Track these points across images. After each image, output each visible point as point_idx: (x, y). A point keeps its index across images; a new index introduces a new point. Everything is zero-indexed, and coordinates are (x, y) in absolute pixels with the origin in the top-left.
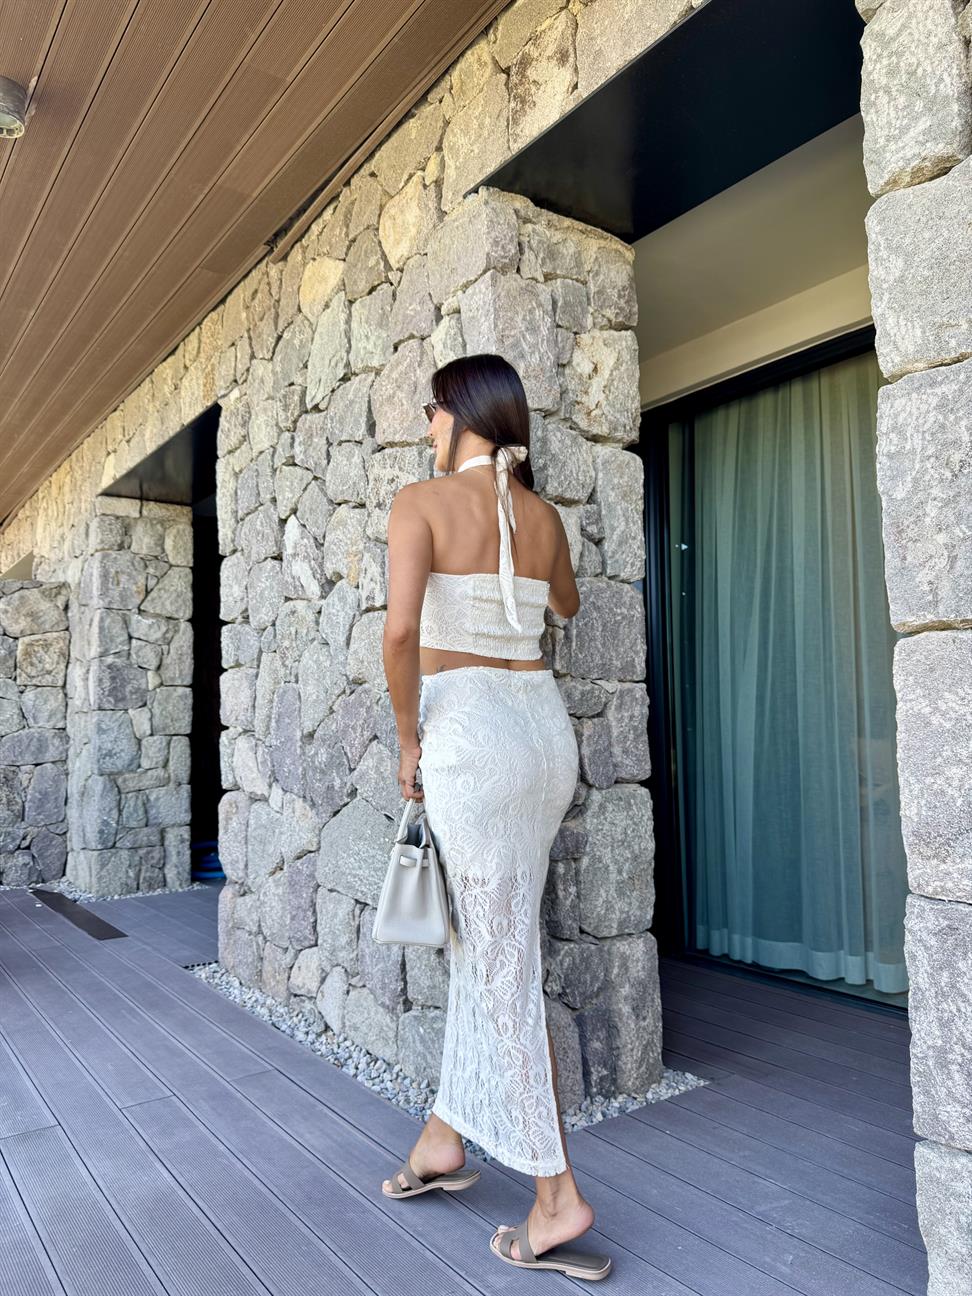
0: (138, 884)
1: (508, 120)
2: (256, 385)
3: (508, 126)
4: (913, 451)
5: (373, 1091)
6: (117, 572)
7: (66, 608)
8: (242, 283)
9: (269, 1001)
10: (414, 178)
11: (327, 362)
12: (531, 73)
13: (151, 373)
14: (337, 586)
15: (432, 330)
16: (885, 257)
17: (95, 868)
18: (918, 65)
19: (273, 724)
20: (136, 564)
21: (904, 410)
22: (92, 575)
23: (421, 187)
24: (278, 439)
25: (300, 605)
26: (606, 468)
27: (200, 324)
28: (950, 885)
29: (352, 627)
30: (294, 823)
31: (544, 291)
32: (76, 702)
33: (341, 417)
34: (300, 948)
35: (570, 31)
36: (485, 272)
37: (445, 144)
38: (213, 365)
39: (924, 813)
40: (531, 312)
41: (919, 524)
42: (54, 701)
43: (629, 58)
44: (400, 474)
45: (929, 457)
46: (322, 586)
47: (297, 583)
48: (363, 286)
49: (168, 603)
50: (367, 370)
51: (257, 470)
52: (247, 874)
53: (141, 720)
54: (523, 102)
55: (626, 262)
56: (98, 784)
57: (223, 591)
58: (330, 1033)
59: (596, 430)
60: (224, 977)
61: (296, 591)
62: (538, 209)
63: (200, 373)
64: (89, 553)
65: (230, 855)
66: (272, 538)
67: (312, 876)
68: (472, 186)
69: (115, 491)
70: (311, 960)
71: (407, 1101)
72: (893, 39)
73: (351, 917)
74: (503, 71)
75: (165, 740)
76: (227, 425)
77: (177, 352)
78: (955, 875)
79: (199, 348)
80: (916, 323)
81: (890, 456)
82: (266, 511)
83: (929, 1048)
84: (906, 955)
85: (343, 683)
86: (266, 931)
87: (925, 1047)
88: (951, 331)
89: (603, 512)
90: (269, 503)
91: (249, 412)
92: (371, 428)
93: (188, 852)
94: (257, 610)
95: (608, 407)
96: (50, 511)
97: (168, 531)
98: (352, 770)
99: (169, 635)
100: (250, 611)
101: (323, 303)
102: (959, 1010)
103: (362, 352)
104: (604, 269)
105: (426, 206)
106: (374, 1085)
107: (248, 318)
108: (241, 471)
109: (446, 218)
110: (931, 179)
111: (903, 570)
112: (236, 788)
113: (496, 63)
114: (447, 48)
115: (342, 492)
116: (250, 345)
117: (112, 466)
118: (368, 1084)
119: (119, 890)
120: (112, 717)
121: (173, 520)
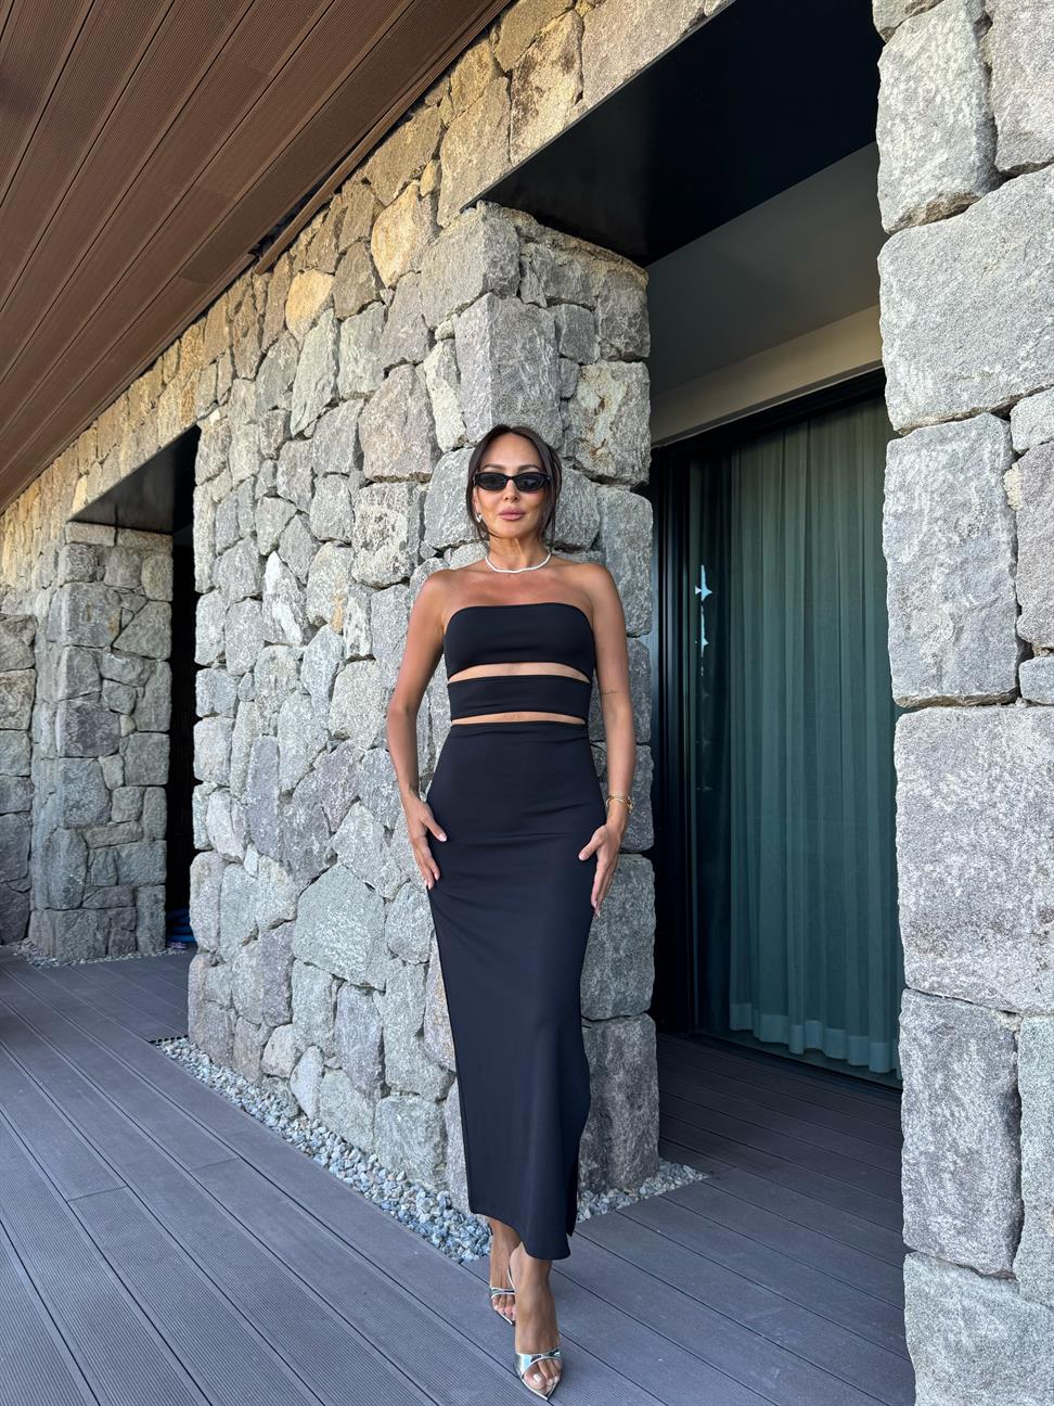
0: (107, 948)
1: (509, 128)
2: (238, 407)
3: (509, 136)
4: (921, 513)
5: (346, 1184)
6: (88, 606)
7: (33, 644)
8: (225, 295)
9: (240, 1082)
10: (409, 188)
11: (313, 385)
12: (534, 79)
13: (127, 389)
14: (320, 632)
15: (425, 356)
16: (897, 300)
17: (60, 930)
18: (937, 91)
19: (249, 780)
20: (110, 598)
21: (912, 467)
22: (60, 609)
23: (415, 198)
24: (260, 467)
25: (280, 651)
26: (612, 511)
27: (179, 337)
28: (947, 980)
29: (335, 677)
30: (270, 889)
31: (547, 317)
32: (42, 748)
33: (327, 446)
34: (273, 1024)
35: (575, 35)
36: (481, 295)
37: (443, 152)
38: (192, 383)
39: (922, 903)
40: (531, 340)
41: (925, 591)
42: (18, 746)
43: (637, 68)
44: (388, 512)
45: (937, 520)
46: (304, 631)
47: (278, 627)
48: (353, 303)
49: (144, 639)
50: (356, 395)
51: (237, 501)
52: (219, 942)
53: (112, 769)
54: (525, 110)
55: (638, 287)
56: (64, 839)
57: (199, 632)
58: (304, 1118)
59: (601, 470)
60: (193, 1054)
61: (277, 636)
62: (542, 227)
63: (179, 391)
64: (58, 584)
65: (202, 921)
66: (251, 576)
67: (288, 947)
68: (470, 199)
69: (87, 517)
70: (285, 1038)
71: (381, 1194)
72: (911, 62)
73: (328, 993)
74: (506, 75)
75: (138, 791)
76: (206, 450)
77: (155, 367)
78: (952, 971)
79: (178, 363)
80: (927, 373)
81: (897, 517)
82: (245, 546)
83: (921, 1154)
84: (901, 1054)
85: (324, 738)
86: (238, 1006)
87: (917, 1153)
88: (961, 384)
89: (608, 560)
90: (248, 537)
91: (230, 437)
92: (359, 460)
93: (163, 914)
94: (235, 655)
95: (615, 446)
96: (17, 536)
97: (144, 563)
98: (332, 834)
99: (145, 676)
100: (227, 655)
101: (310, 321)
102: (952, 1115)
103: (350, 376)
104: (614, 294)
105: (421, 219)
106: (346, 1176)
107: (230, 333)
108: (220, 501)
109: (442, 234)
110: (948, 217)
111: (906, 641)
112: (210, 848)
113: (497, 65)
114: (445, 46)
115: (327, 529)
116: (233, 362)
117: (83, 489)
118: (340, 1176)
119: (85, 954)
120: (79, 766)
121: (152, 550)
